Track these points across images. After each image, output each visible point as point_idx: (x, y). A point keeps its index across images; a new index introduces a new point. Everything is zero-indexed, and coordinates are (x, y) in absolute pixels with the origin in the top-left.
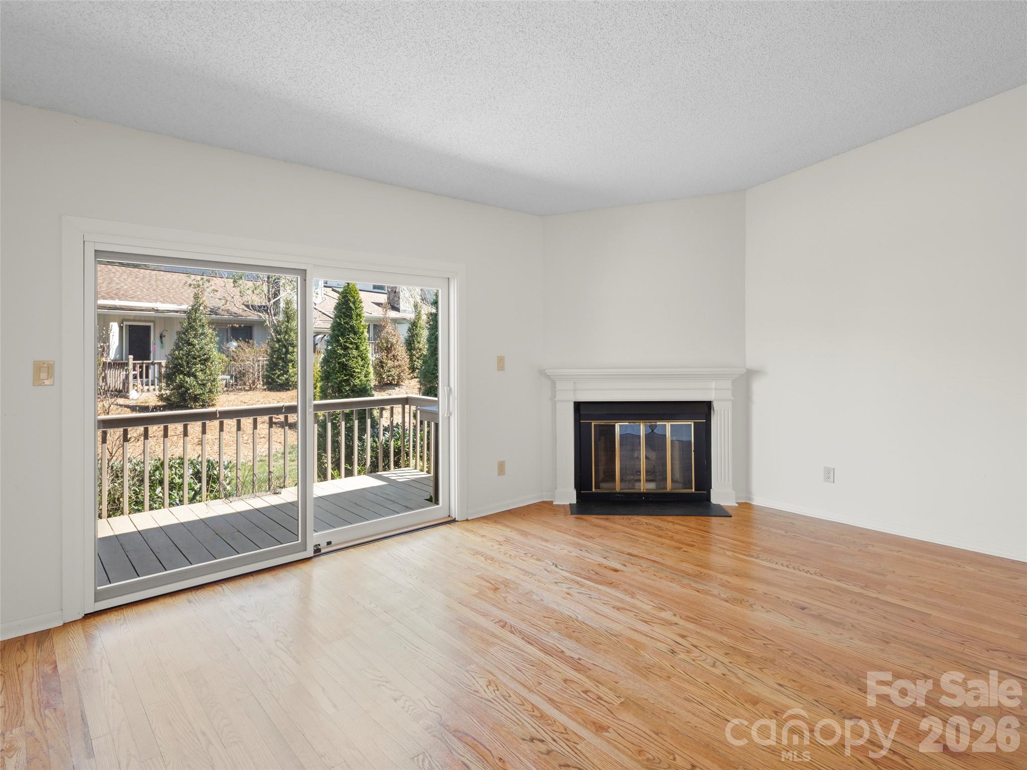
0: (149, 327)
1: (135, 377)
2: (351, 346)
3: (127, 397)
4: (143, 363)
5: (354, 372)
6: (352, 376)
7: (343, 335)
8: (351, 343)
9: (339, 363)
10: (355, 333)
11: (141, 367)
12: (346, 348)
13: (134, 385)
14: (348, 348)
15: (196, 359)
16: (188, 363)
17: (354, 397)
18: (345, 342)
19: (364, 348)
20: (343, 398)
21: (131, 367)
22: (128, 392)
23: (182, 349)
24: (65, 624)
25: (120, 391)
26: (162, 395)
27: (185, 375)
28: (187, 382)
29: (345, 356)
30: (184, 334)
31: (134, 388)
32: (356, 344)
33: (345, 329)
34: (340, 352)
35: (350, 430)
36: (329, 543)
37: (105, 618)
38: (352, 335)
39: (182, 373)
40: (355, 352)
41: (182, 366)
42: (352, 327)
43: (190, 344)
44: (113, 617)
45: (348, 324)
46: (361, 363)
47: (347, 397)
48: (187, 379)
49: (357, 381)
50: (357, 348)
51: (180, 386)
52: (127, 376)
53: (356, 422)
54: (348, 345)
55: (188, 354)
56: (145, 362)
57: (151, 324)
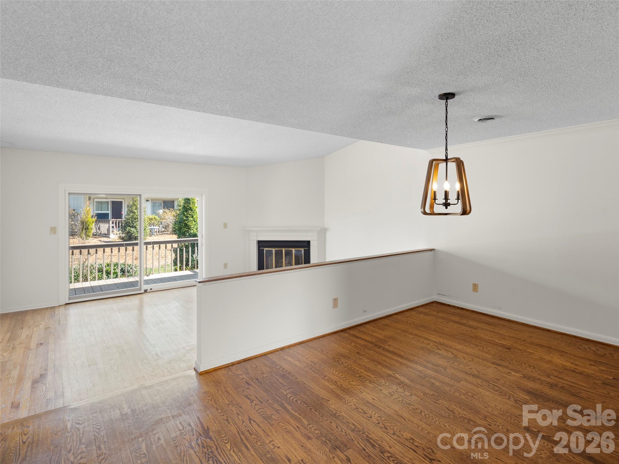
0: (122, 202)
1: (113, 227)
2: (189, 216)
3: (108, 237)
4: (117, 221)
5: (191, 227)
6: (190, 229)
7: (186, 211)
8: (190, 215)
9: (184, 223)
10: (192, 210)
11: (116, 223)
12: (187, 217)
13: (112, 231)
14: (188, 217)
15: (136, 219)
16: (132, 222)
17: (190, 238)
18: (187, 214)
19: (196, 217)
20: (186, 238)
21: (111, 222)
22: (109, 235)
23: (130, 215)
24: (59, 306)
25: (106, 234)
26: (120, 236)
27: (131, 227)
28: (132, 231)
29: (187, 220)
30: (131, 208)
31: (112, 233)
32: (192, 215)
33: (188, 209)
34: (185, 218)
35: (187, 252)
36: (151, 289)
37: (71, 305)
38: (190, 211)
39: (129, 226)
40: (191, 219)
41: (129, 223)
42: (190, 208)
43: (134, 213)
44: (73, 305)
45: (188, 206)
46: (194, 223)
47: (187, 238)
48: (132, 229)
49: (192, 231)
50: (192, 217)
51: (129, 232)
52: (109, 227)
53: (190, 248)
54: (188, 215)
55: (132, 217)
56: (118, 220)
57: (123, 200)
